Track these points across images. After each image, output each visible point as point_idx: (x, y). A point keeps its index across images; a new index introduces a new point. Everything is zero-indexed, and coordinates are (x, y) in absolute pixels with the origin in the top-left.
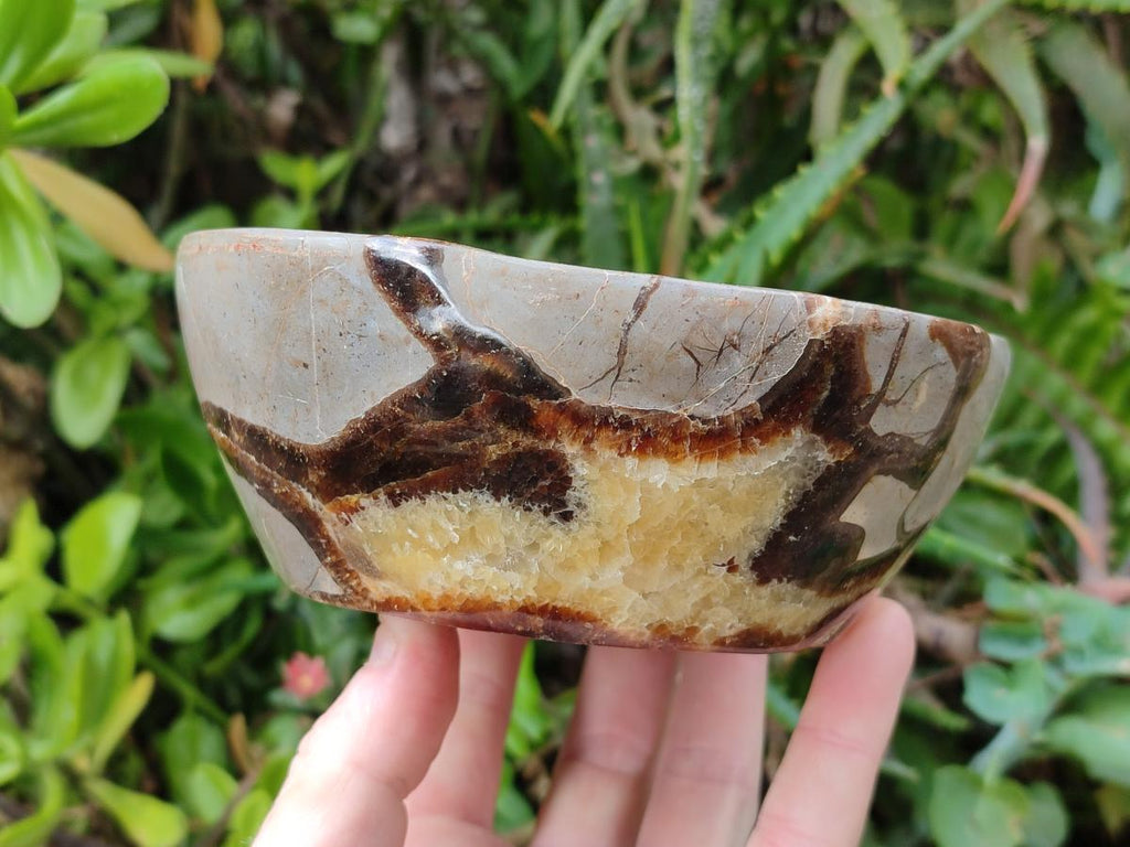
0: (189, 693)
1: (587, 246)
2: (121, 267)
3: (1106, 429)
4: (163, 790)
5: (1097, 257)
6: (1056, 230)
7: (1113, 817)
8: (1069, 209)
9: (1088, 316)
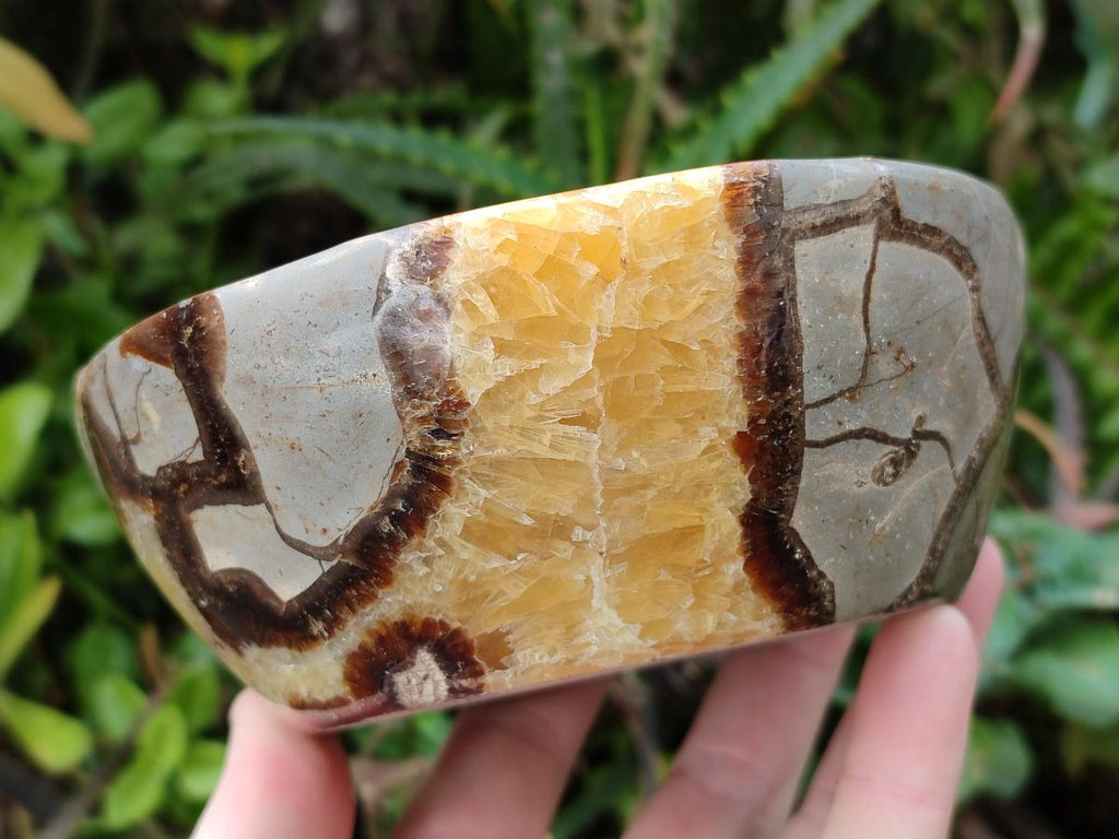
0: (99, 600)
1: (541, 133)
2: (35, 138)
3: (1083, 350)
4: (69, 702)
5: (1080, 165)
6: (1038, 137)
7: (1075, 756)
8: (1051, 113)
9: (1068, 228)
